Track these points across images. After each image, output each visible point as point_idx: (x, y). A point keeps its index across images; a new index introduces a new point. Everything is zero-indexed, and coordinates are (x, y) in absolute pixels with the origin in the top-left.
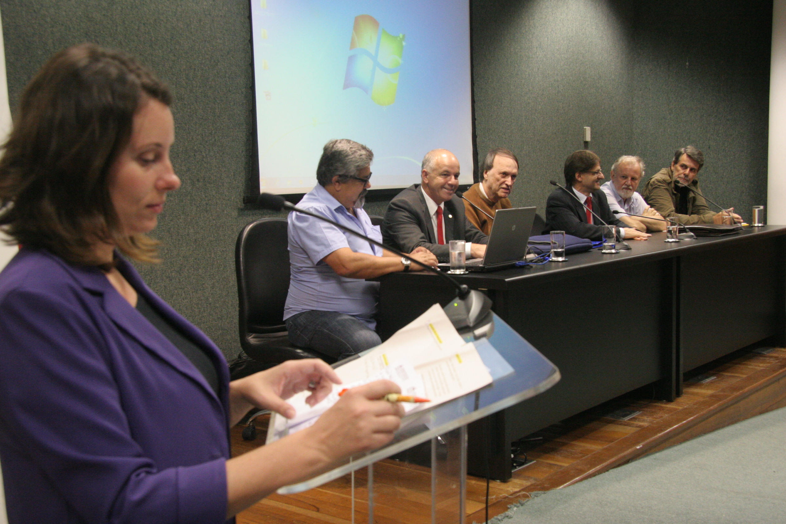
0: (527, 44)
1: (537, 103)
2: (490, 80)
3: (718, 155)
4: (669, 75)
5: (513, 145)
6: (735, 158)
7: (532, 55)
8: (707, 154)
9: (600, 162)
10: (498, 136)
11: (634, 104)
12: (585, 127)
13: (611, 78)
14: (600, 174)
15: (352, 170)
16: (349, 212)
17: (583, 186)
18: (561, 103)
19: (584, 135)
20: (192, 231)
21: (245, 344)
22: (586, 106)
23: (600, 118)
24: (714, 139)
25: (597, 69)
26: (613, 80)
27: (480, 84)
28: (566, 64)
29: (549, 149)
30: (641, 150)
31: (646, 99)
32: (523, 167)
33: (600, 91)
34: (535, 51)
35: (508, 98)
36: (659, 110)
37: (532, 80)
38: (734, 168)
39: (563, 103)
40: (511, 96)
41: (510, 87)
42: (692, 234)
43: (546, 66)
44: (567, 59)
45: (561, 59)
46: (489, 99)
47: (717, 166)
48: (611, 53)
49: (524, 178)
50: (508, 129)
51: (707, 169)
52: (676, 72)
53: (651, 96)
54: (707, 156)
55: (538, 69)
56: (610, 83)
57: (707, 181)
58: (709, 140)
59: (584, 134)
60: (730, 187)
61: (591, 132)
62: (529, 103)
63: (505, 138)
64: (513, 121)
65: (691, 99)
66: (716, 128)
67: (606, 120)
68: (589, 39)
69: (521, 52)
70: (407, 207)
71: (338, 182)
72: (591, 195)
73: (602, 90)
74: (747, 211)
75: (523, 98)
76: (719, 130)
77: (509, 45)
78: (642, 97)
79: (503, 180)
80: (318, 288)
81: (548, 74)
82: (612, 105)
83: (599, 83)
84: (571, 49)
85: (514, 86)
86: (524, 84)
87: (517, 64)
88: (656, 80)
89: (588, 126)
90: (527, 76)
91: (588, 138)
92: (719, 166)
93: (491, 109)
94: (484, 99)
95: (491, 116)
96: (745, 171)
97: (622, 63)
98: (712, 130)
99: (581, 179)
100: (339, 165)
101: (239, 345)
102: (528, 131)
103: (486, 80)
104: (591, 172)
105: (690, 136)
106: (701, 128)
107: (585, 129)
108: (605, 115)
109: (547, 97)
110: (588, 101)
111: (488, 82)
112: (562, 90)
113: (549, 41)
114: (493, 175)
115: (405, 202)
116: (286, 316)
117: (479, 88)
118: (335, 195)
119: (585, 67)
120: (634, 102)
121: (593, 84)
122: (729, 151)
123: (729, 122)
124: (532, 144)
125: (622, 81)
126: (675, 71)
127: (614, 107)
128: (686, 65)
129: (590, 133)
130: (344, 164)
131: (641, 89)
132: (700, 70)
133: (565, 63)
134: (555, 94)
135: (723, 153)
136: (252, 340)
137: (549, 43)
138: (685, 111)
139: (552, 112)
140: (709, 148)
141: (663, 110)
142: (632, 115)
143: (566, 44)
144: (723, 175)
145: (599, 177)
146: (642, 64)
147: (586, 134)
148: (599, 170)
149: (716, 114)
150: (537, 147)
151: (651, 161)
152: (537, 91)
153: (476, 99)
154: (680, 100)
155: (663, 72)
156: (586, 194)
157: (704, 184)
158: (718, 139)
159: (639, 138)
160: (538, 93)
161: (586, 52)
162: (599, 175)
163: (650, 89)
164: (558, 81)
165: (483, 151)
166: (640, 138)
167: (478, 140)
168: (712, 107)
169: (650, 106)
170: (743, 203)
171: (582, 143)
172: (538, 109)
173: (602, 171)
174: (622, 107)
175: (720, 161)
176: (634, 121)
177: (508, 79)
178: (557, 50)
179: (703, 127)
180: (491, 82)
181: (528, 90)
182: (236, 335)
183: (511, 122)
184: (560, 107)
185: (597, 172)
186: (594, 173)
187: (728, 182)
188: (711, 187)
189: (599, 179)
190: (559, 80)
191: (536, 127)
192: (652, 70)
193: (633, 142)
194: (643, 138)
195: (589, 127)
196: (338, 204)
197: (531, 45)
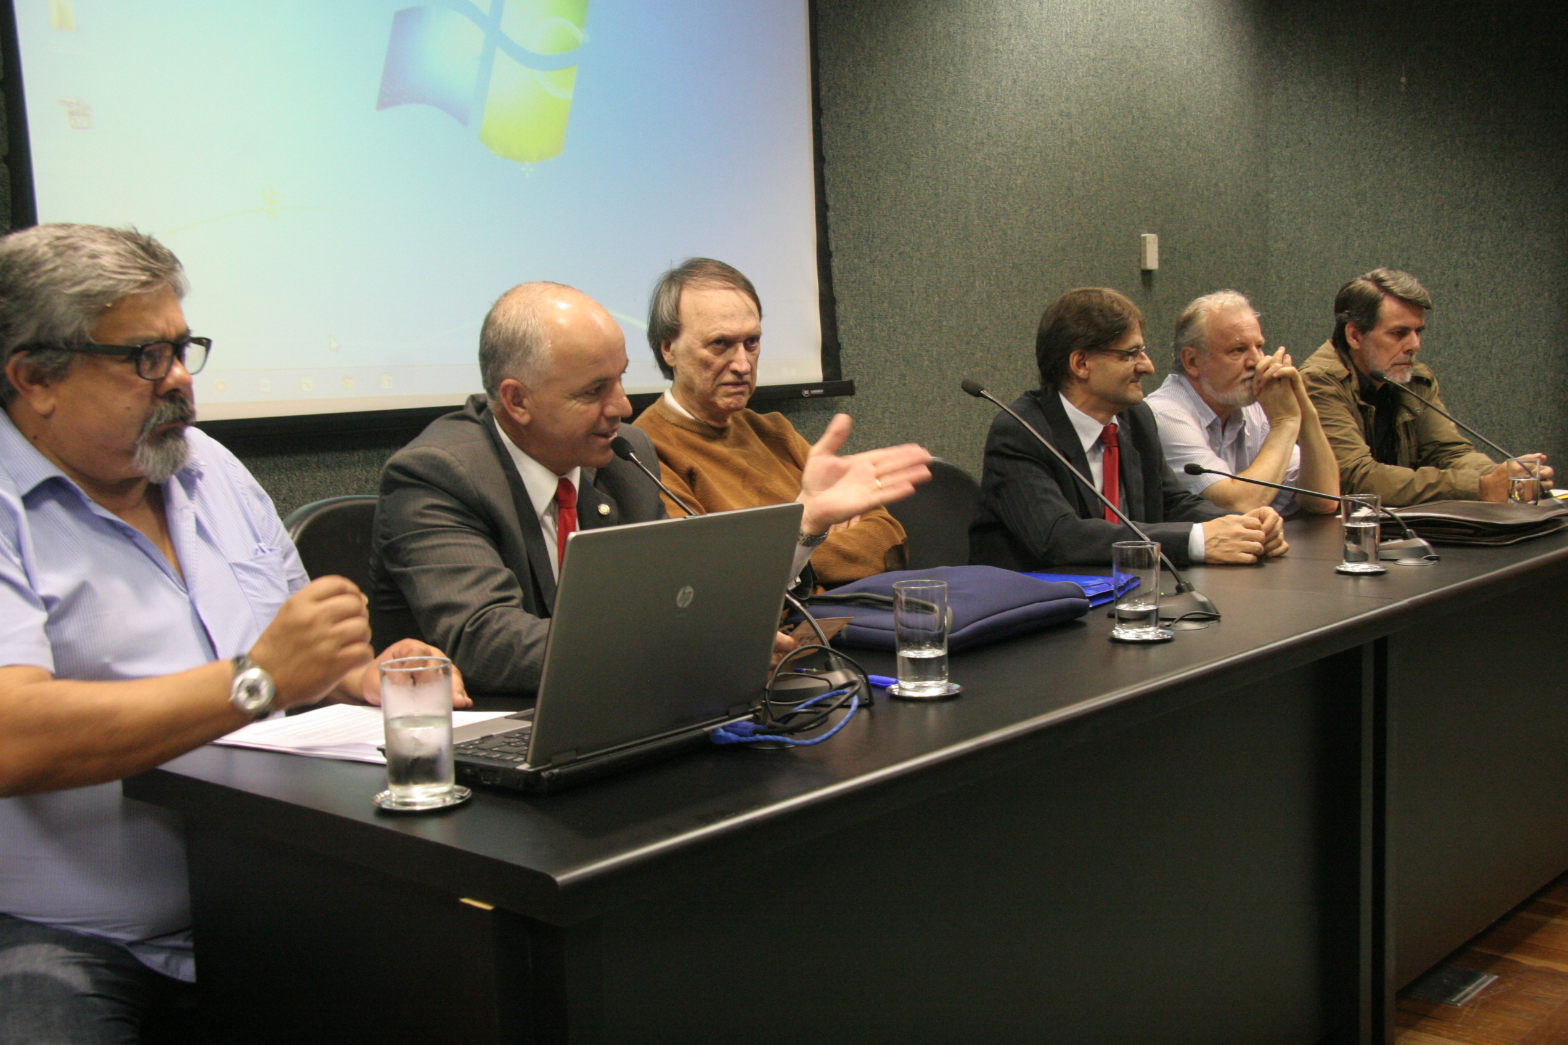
0: (981, 13)
1: (1010, 169)
2: (873, 105)
3: (1479, 303)
4: (1357, 108)
5: (943, 279)
6: (1520, 310)
7: (996, 45)
8: (1451, 301)
9: (1141, 324)
10: (900, 254)
11: (1272, 180)
12: (1143, 235)
13: (1211, 115)
14: (1142, 358)
17: (1092, 393)
18: (1080, 173)
19: (1143, 255)
22: (1147, 181)
23: (1185, 212)
24: (1468, 264)
25: (1176, 89)
26: (1217, 119)
27: (844, 112)
28: (1092, 72)
29: (1046, 289)
30: (1288, 293)
31: (1301, 167)
32: (972, 336)
33: (1183, 145)
34: (1006, 35)
35: (928, 154)
36: (1331, 194)
37: (996, 109)
38: (1519, 335)
39: (1083, 173)
40: (935, 148)
41: (933, 126)
42: (1423, 542)
43: (1037, 76)
44: (1094, 60)
45: (1079, 59)
46: (871, 155)
47: (1476, 331)
48: (1212, 51)
49: (977, 365)
50: (930, 236)
51: (1450, 337)
52: (1374, 101)
53: (1312, 159)
54: (1451, 306)
55: (1015, 82)
56: (1210, 127)
57: (1452, 367)
58: (1456, 267)
59: (1140, 252)
60: (1507, 381)
61: (1160, 247)
62: (988, 169)
63: (920, 260)
64: (942, 215)
65: (1412, 166)
66: (1473, 238)
67: (1199, 217)
68: (1154, 12)
69: (963, 33)
72: (1115, 420)
73: (1188, 143)
74: (1550, 439)
75: (970, 155)
76: (1481, 242)
77: (931, 13)
78: (1291, 162)
81: (1042, 96)
82: (1214, 181)
83: (1180, 124)
84: (1107, 36)
85: (946, 123)
86: (975, 119)
87: (954, 66)
88: (1326, 120)
89: (1150, 232)
90: (983, 98)
91: (1152, 262)
92: (1479, 331)
93: (877, 181)
94: (855, 153)
95: (878, 200)
96: (1544, 341)
97: (1241, 78)
98: (1464, 241)
99: (1087, 372)
102: (986, 241)
103: (862, 102)
104: (1112, 351)
105: (1409, 259)
106: (1437, 239)
107: (1145, 238)
108: (1198, 204)
109: (1041, 156)
110: (1153, 170)
111: (867, 108)
112: (1082, 137)
113: (1044, 12)
115: (440, 466)
117: (841, 124)
119: (1144, 83)
120: (1271, 175)
121: (1166, 127)
122: (1504, 294)
123: (1505, 223)
124: (996, 276)
125: (1242, 123)
126: (1372, 100)
127: (1221, 185)
128: (1401, 83)
129: (1157, 250)
131: (1288, 143)
132: (1434, 96)
133: (1089, 69)
134: (1063, 149)
135: (1490, 299)
137: (1045, 16)
138: (1397, 197)
139: (1053, 193)
140: (1456, 286)
141: (1344, 194)
142: (1267, 206)
143: (1091, 21)
144: (1491, 352)
145: (1140, 367)
146: (1292, 83)
147: (1145, 252)
148: (1138, 347)
149: (1473, 203)
150: (1011, 283)
151: (1313, 318)
152: (1010, 138)
153: (828, 153)
154: (1384, 171)
155: (1343, 101)
156: (1101, 416)
157: (1443, 374)
158: (1479, 264)
159: (1284, 263)
160: (1013, 144)
161: (1147, 46)
162: (1138, 360)
163: (1310, 144)
164: (1069, 116)
165: (854, 292)
166: (1287, 262)
167: (836, 263)
168: (1464, 185)
169: (1310, 184)
170: (1540, 421)
171: (1137, 273)
172: (1014, 186)
173: (1147, 351)
174: (1241, 186)
175: (1483, 317)
176: (1272, 223)
177: (926, 103)
178: (1067, 34)
179: (1441, 235)
180: (875, 108)
181: (985, 136)
183: (937, 216)
184: (1077, 182)
185: (1134, 353)
186: (1125, 355)
187: (1501, 370)
188: (1461, 381)
189: (1139, 373)
190: (1074, 111)
191: (1009, 232)
192: (1315, 97)
193: (1268, 275)
194: (1294, 264)
195: (1154, 235)
197: (994, 19)
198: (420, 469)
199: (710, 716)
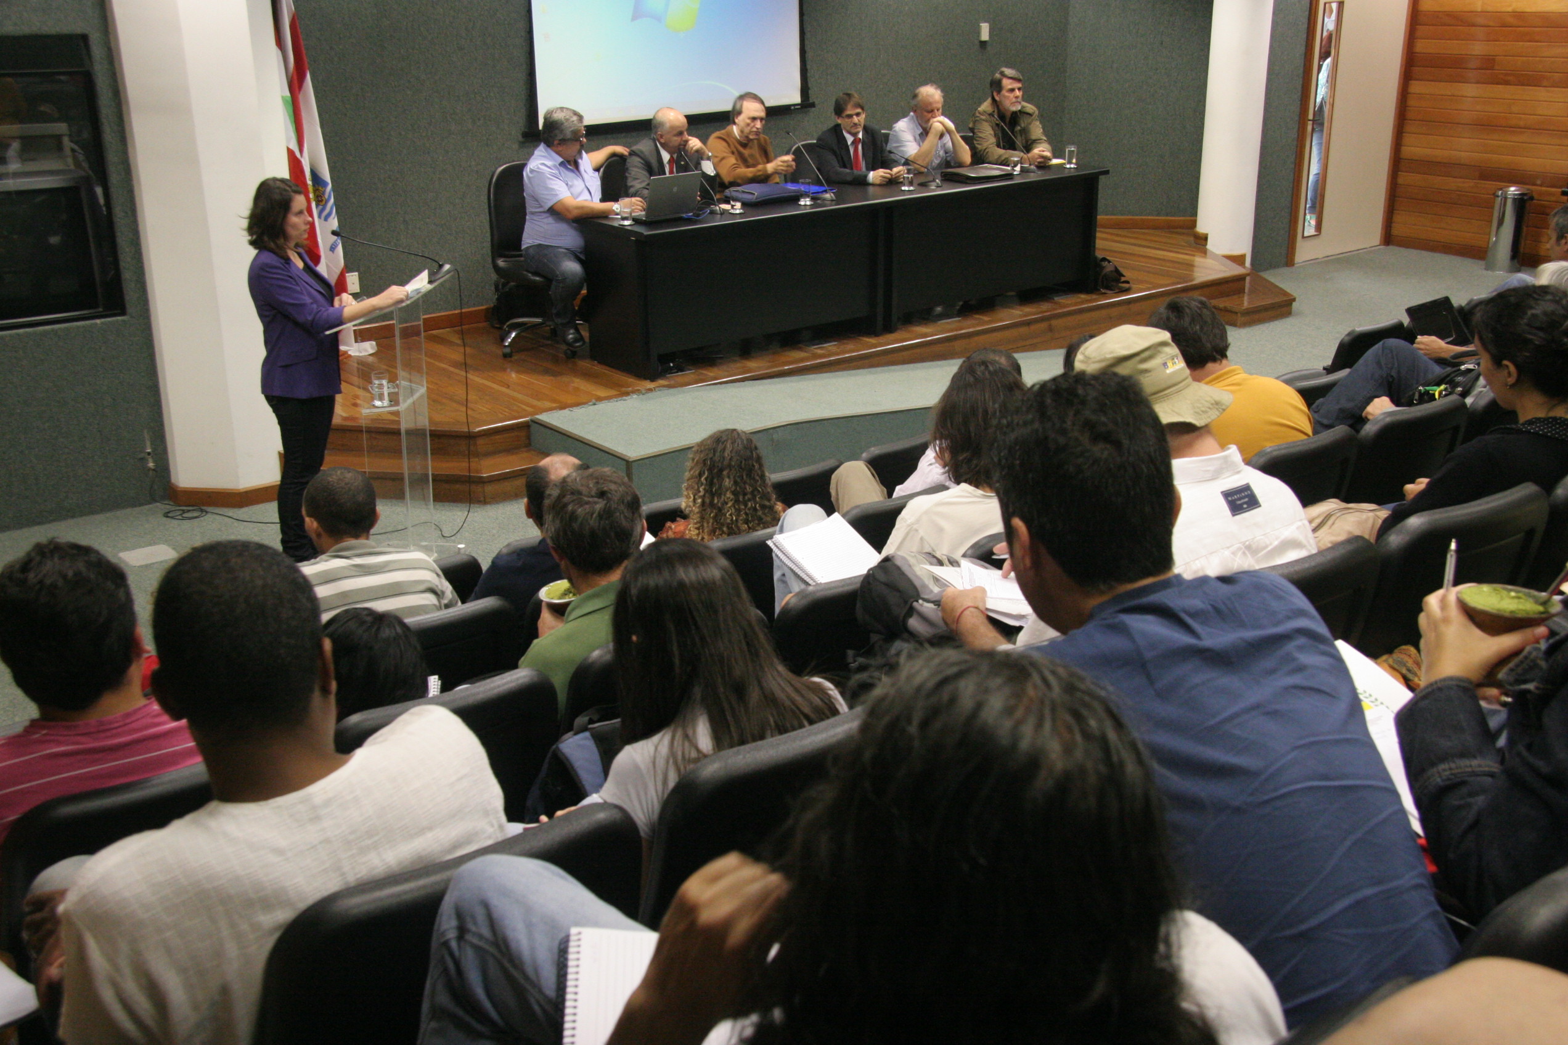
15: (569, 135)
16: (570, 165)
20: (473, 163)
21: (496, 267)
23: (1008, 10)
29: (921, 55)
42: (938, 181)
61: (990, 29)
70: (642, 156)
71: (559, 144)
72: (860, 135)
79: (752, 124)
80: (545, 227)
89: (985, 22)
91: (985, 36)
100: (557, 131)
101: (492, 267)
102: (887, 36)
107: (981, 25)
114: (744, 120)
115: (642, 152)
116: (523, 247)
118: (558, 153)
129: (988, 31)
130: (562, 131)
136: (501, 263)
147: (980, 32)
171: (977, 42)
182: (490, 260)
191: (901, 32)
195: (987, 24)
196: (561, 160)
198: (637, 152)
199: (683, 213)
